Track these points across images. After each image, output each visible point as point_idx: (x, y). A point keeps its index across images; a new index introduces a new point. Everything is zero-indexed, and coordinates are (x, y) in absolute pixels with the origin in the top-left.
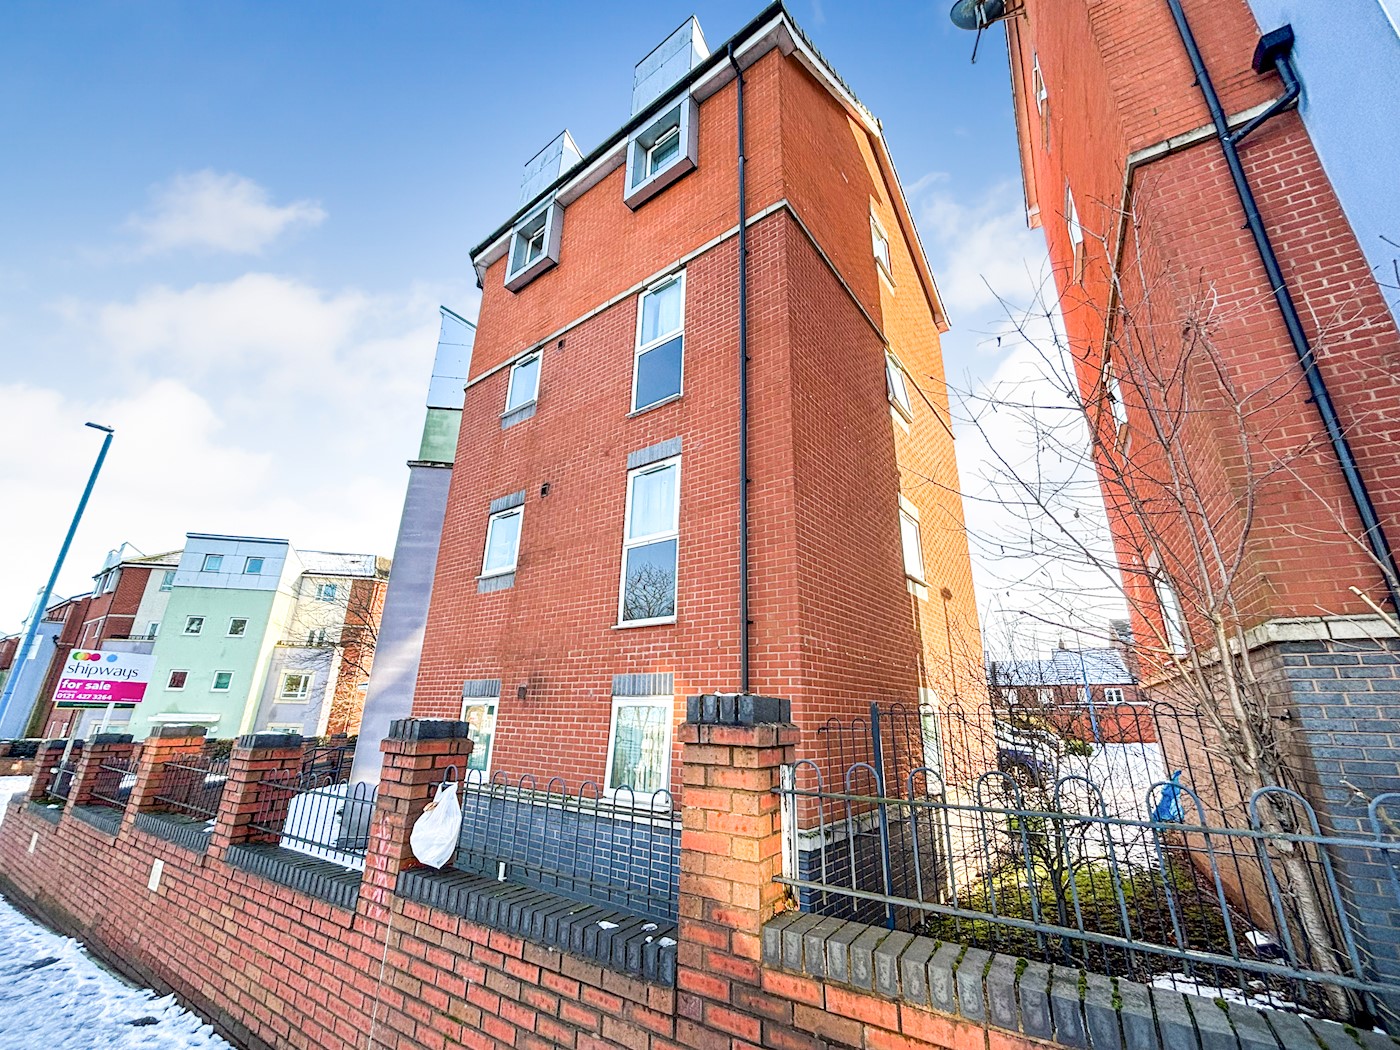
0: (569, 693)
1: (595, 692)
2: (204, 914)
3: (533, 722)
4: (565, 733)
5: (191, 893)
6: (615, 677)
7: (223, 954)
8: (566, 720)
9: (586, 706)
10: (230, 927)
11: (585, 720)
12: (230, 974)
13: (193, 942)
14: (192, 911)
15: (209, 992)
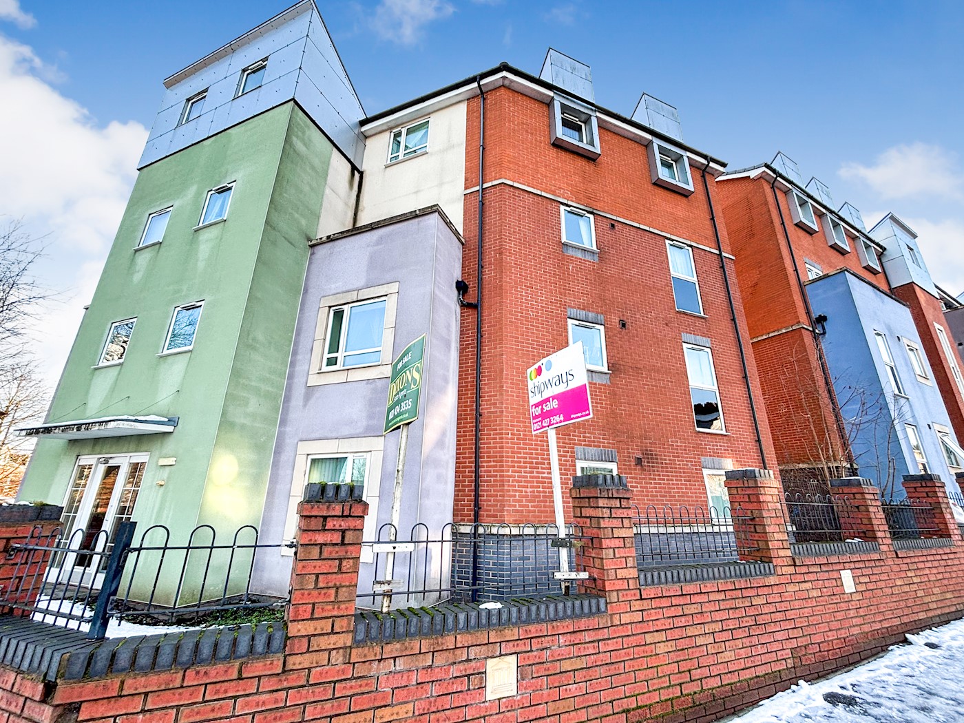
0: (675, 464)
1: (692, 465)
2: (899, 582)
3: (653, 481)
4: (678, 488)
5: (884, 577)
6: (703, 459)
7: (920, 594)
8: (676, 480)
9: (688, 473)
10: (915, 580)
11: (690, 481)
12: (927, 600)
13: (902, 600)
14: (891, 585)
15: (922, 616)
